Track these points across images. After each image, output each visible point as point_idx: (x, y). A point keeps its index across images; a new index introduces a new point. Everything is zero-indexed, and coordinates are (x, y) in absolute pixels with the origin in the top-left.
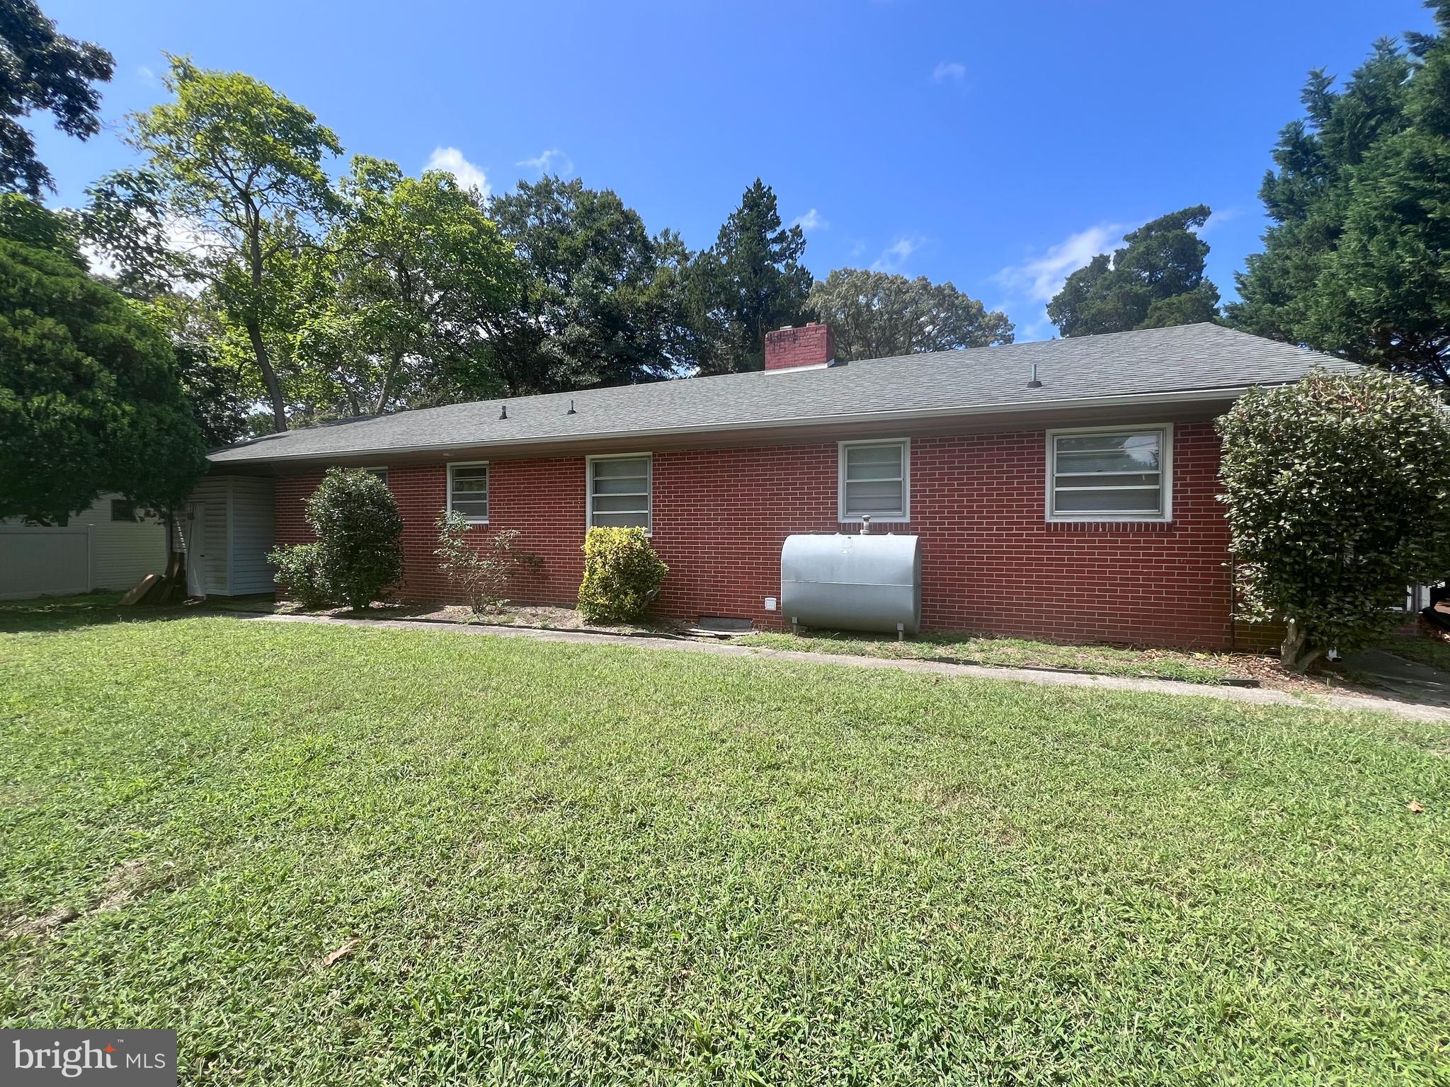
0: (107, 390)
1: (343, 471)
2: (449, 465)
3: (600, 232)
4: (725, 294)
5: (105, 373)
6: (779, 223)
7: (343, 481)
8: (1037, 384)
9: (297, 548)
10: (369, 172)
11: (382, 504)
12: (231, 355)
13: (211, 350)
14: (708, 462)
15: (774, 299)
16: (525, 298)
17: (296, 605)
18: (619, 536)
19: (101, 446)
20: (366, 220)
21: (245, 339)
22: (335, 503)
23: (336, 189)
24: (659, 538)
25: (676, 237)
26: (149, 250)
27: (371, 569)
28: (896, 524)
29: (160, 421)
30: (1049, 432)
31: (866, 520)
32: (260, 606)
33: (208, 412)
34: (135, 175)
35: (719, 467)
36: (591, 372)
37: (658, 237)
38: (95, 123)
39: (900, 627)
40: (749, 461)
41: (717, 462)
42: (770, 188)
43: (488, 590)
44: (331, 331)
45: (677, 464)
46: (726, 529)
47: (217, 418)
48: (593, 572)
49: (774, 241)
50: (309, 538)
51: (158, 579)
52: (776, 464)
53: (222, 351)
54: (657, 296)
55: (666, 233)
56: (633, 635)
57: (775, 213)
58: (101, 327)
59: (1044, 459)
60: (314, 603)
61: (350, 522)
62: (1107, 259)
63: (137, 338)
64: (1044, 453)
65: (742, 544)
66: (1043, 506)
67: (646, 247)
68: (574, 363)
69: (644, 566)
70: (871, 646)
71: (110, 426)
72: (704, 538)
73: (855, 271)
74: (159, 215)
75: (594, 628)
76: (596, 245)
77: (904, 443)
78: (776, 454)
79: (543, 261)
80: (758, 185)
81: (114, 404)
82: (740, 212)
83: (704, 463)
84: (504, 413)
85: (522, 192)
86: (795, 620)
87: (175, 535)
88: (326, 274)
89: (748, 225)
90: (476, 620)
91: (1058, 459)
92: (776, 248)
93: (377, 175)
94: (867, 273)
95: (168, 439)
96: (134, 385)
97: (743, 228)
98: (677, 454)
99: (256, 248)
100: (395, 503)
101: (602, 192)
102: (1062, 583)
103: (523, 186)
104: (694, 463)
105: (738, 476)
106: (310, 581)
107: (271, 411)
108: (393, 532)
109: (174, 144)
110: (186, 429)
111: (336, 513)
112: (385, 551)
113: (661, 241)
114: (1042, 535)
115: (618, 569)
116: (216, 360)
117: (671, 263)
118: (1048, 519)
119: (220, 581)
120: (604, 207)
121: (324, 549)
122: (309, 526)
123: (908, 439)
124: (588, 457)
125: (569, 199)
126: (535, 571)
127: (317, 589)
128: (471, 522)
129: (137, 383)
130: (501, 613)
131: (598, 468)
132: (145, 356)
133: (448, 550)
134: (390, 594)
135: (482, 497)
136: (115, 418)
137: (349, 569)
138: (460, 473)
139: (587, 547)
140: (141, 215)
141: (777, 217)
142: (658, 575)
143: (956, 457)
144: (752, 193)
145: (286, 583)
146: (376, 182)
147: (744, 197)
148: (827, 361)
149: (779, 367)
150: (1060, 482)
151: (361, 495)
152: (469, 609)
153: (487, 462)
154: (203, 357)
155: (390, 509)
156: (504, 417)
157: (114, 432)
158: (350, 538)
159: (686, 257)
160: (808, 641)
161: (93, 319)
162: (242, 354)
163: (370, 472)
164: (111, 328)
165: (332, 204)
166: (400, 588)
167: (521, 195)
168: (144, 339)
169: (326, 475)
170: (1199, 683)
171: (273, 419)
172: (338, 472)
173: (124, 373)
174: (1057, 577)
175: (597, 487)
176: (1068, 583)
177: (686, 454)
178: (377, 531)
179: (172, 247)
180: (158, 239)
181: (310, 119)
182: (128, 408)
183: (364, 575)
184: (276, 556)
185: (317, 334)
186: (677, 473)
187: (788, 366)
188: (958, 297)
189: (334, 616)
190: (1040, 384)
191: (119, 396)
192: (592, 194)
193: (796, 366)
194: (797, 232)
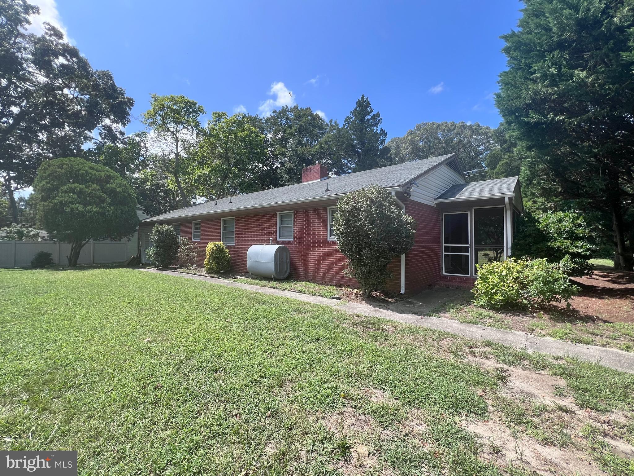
0: (108, 203)
2: (192, 221)
5: (108, 198)
6: (371, 112)
10: (216, 117)
12: (172, 184)
13: (166, 184)
19: (104, 219)
24: (236, 246)
28: (290, 241)
30: (328, 208)
34: (141, 133)
35: (250, 222)
37: (328, 123)
38: (130, 120)
39: (273, 277)
40: (256, 219)
41: (249, 220)
42: (368, 98)
45: (240, 221)
46: (251, 243)
48: (207, 257)
49: (371, 119)
51: (133, 258)
52: (262, 220)
53: (169, 184)
57: (370, 107)
58: (108, 185)
59: (327, 218)
64: (327, 215)
66: (327, 234)
72: (246, 246)
78: (262, 217)
80: (363, 97)
81: (109, 207)
82: (355, 109)
83: (246, 220)
86: (251, 273)
91: (331, 217)
92: (371, 122)
93: (219, 117)
97: (356, 116)
98: (240, 218)
101: (305, 109)
103: (274, 112)
104: (244, 220)
105: (253, 225)
118: (329, 240)
123: (293, 211)
124: (222, 219)
125: (293, 113)
131: (225, 222)
135: (200, 232)
136: (108, 211)
138: (195, 224)
141: (371, 109)
142: (225, 258)
143: (304, 217)
144: (360, 101)
146: (219, 120)
147: (357, 103)
148: (320, 178)
149: (306, 181)
150: (332, 226)
152: (187, 268)
153: (201, 220)
154: (163, 186)
156: (216, 204)
157: (108, 215)
160: (251, 280)
161: (108, 182)
162: (175, 184)
167: (274, 115)
170: (326, 297)
173: (113, 198)
176: (333, 263)
177: (242, 217)
181: (195, 104)
182: (112, 208)
186: (240, 224)
187: (309, 181)
188: (481, 129)
189: (158, 270)
190: (329, 190)
191: (111, 205)
192: (302, 110)
193: (311, 181)
194: (378, 115)
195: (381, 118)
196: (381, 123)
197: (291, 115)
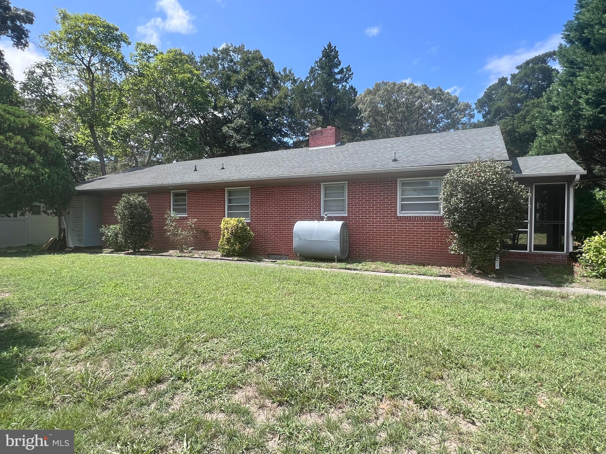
0: (40, 164)
1: (129, 195)
2: (172, 192)
3: (251, 72)
4: (312, 102)
5: (39, 156)
6: (339, 65)
7: (129, 199)
8: (395, 160)
9: (111, 227)
10: (143, 51)
11: (144, 208)
12: (82, 139)
13: (73, 137)
14: (272, 191)
15: (336, 103)
16: (216, 105)
17: (111, 250)
18: (233, 221)
19: (38, 186)
20: (142, 75)
21: (88, 131)
22: (125, 208)
23: (128, 61)
24: (253, 222)
25: (290, 72)
26: (49, 96)
27: (140, 235)
28: (342, 217)
29: (58, 175)
30: (399, 180)
31: (326, 215)
32: (96, 250)
33: (73, 166)
34: (44, 63)
35: (276, 193)
36: (246, 142)
37: (281, 72)
38: (27, 42)
39: (336, 257)
40: (287, 191)
41: (275, 191)
42: (335, 47)
43: (186, 243)
44: (126, 126)
45: (260, 192)
46: (279, 218)
47: (77, 168)
48: (224, 236)
49: (339, 73)
50: (116, 222)
51: (55, 240)
52: (297, 192)
53: (78, 137)
54: (278, 103)
55: (285, 70)
56: (237, 260)
57: (338, 59)
59: (397, 191)
60: (118, 249)
61: (132, 216)
62: (506, 79)
63: (49, 141)
64: (397, 188)
65: (285, 225)
66: (396, 209)
67: (275, 77)
68: (238, 137)
69: (244, 234)
70: (323, 264)
71: (41, 178)
72: (270, 222)
73: (389, 82)
74: (53, 80)
75: (224, 258)
76: (250, 78)
77: (346, 184)
78: (298, 188)
79: (225, 86)
80: (330, 46)
81: (42, 169)
82: (321, 59)
83: (270, 191)
84: (196, 169)
85: (215, 53)
86: (298, 255)
87: (61, 221)
88: (124, 99)
89: (324, 66)
90: (180, 255)
91: (402, 190)
92: (338, 77)
93: (146, 51)
94: (395, 84)
95: (61, 182)
96: (48, 161)
97: (322, 68)
98: (260, 188)
99: (93, 92)
100: (150, 208)
101: (254, 51)
102: (403, 240)
103: (215, 50)
104: (267, 191)
105: (283, 197)
106: (116, 240)
107: (98, 160)
108: (149, 220)
109: (59, 47)
110: (67, 177)
111: (126, 212)
112: (146, 228)
113: (282, 73)
114: (395, 221)
115: (233, 235)
116: (75, 142)
117: (289, 85)
118: (398, 215)
119: (80, 241)
120: (254, 59)
121: (121, 227)
122: (116, 217)
123: (347, 182)
124: (226, 189)
125: (238, 54)
126: (205, 236)
127: (119, 243)
128: (179, 216)
129: (49, 160)
130: (191, 252)
131: (230, 193)
132: (53, 149)
133: (170, 226)
134: (147, 245)
135: (185, 205)
136: (43, 175)
137: (132, 235)
138: (176, 195)
139: (222, 226)
140: (46, 80)
141: (339, 61)
142: (250, 237)
143: (364, 190)
144: (326, 50)
145: (107, 240)
146: (146, 54)
147: (322, 52)
148: (335, 144)
149: (315, 146)
150: (403, 200)
151: (136, 205)
152: (178, 251)
153: (187, 191)
154: (70, 141)
155: (148, 210)
156: (196, 170)
157: (42, 180)
158: (131, 222)
159: (295, 81)
160: (301, 262)
161: (33, 135)
162: (86, 139)
163: (139, 195)
164: (40, 138)
165: (126, 68)
166: (152, 243)
167: (214, 55)
168: (52, 141)
169: (122, 197)
170: (431, 276)
171: (99, 165)
172: (127, 195)
173: (45, 156)
174: (401, 238)
175: (230, 201)
176: (405, 240)
177: (263, 188)
178: (142, 220)
179: (58, 94)
180: (53, 90)
181: (117, 30)
182: (47, 170)
183: (137, 237)
184: (103, 229)
185: (119, 128)
186: (260, 196)
187: (318, 146)
188: (444, 94)
189: (125, 254)
190: (396, 160)
191: (44, 166)
192: (249, 52)
193: (322, 146)
194: (349, 69)
195: (352, 73)
196: (351, 79)
197: (237, 58)
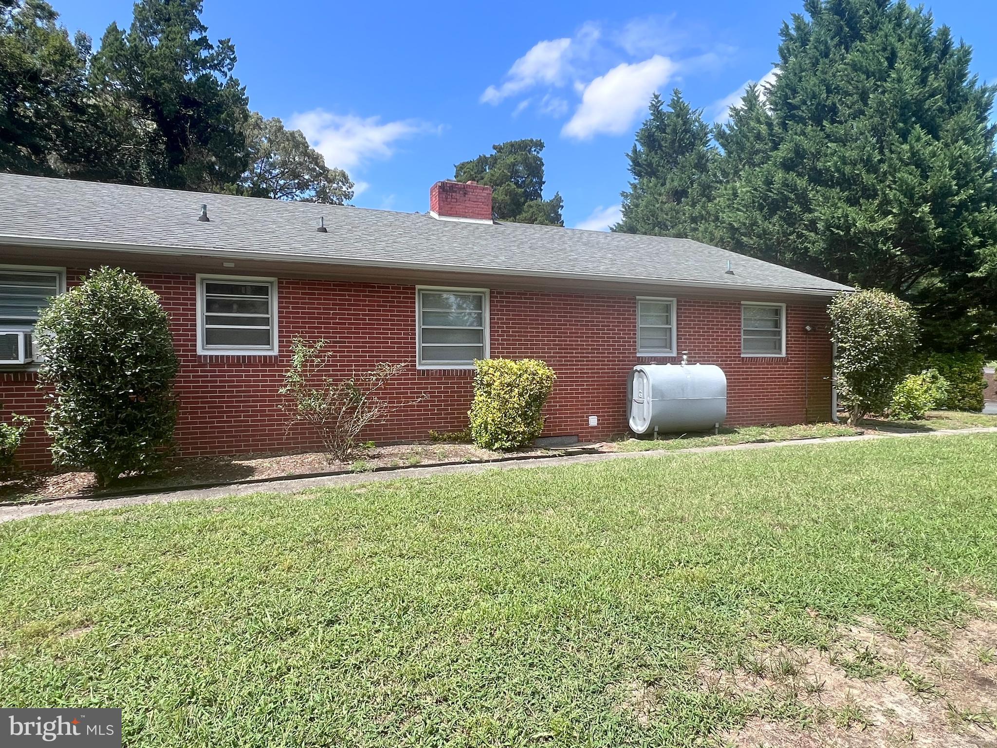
2: (200, 276)
8: (731, 273)
14: (542, 303)
30: (741, 303)
35: (552, 308)
39: (717, 425)
40: (575, 305)
41: (549, 304)
45: (515, 302)
46: (558, 361)
59: (740, 318)
64: (740, 315)
66: (740, 347)
83: (538, 303)
84: (205, 214)
86: (656, 429)
98: (514, 293)
104: (530, 303)
114: (739, 364)
118: (742, 355)
123: (675, 299)
124: (418, 287)
135: (259, 322)
149: (450, 215)
152: (330, 456)
153: (274, 279)
174: (746, 389)
177: (523, 294)
187: (458, 215)
193: (466, 217)
